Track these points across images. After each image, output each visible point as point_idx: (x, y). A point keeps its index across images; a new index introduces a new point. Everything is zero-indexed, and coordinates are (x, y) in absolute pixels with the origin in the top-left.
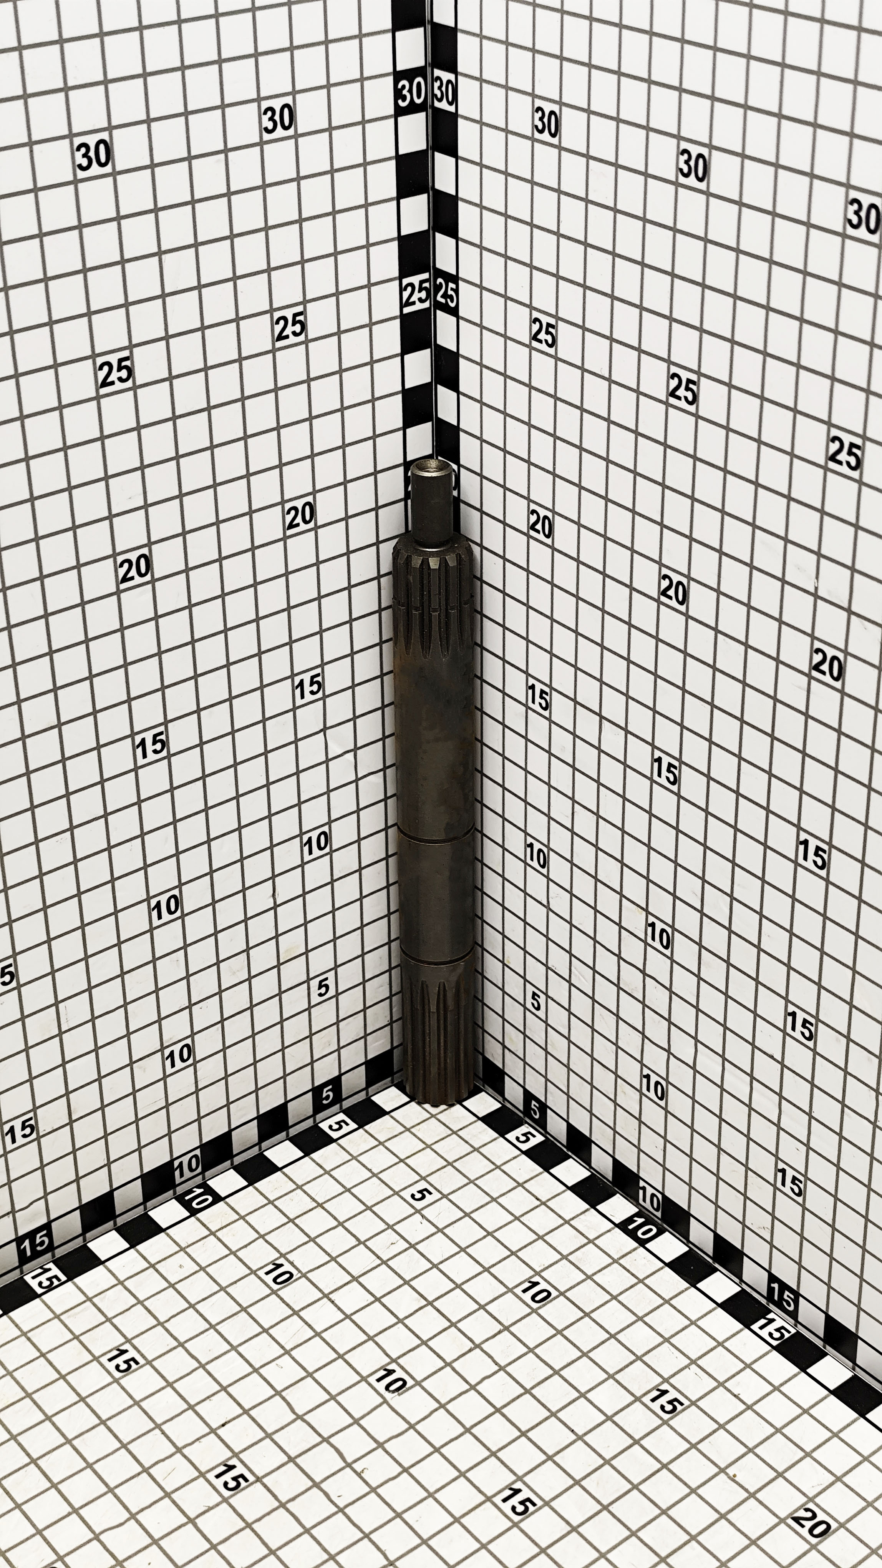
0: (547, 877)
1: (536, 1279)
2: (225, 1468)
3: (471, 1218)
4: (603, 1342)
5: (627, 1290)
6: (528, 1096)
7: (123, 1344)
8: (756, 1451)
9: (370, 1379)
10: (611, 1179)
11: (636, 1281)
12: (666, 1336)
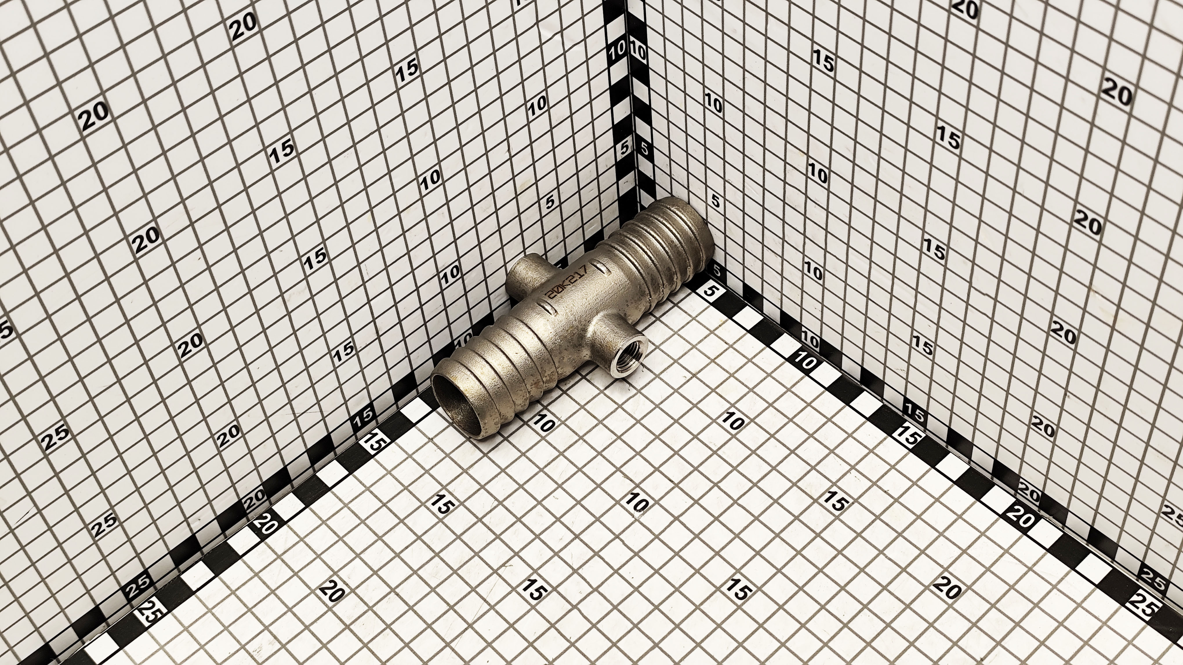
0: (723, 119)
1: (732, 410)
2: (529, 582)
3: (679, 364)
4: (785, 458)
5: (799, 413)
7: (441, 490)
8: (903, 534)
9: (622, 502)
10: (779, 323)
11: (805, 405)
12: (832, 448)
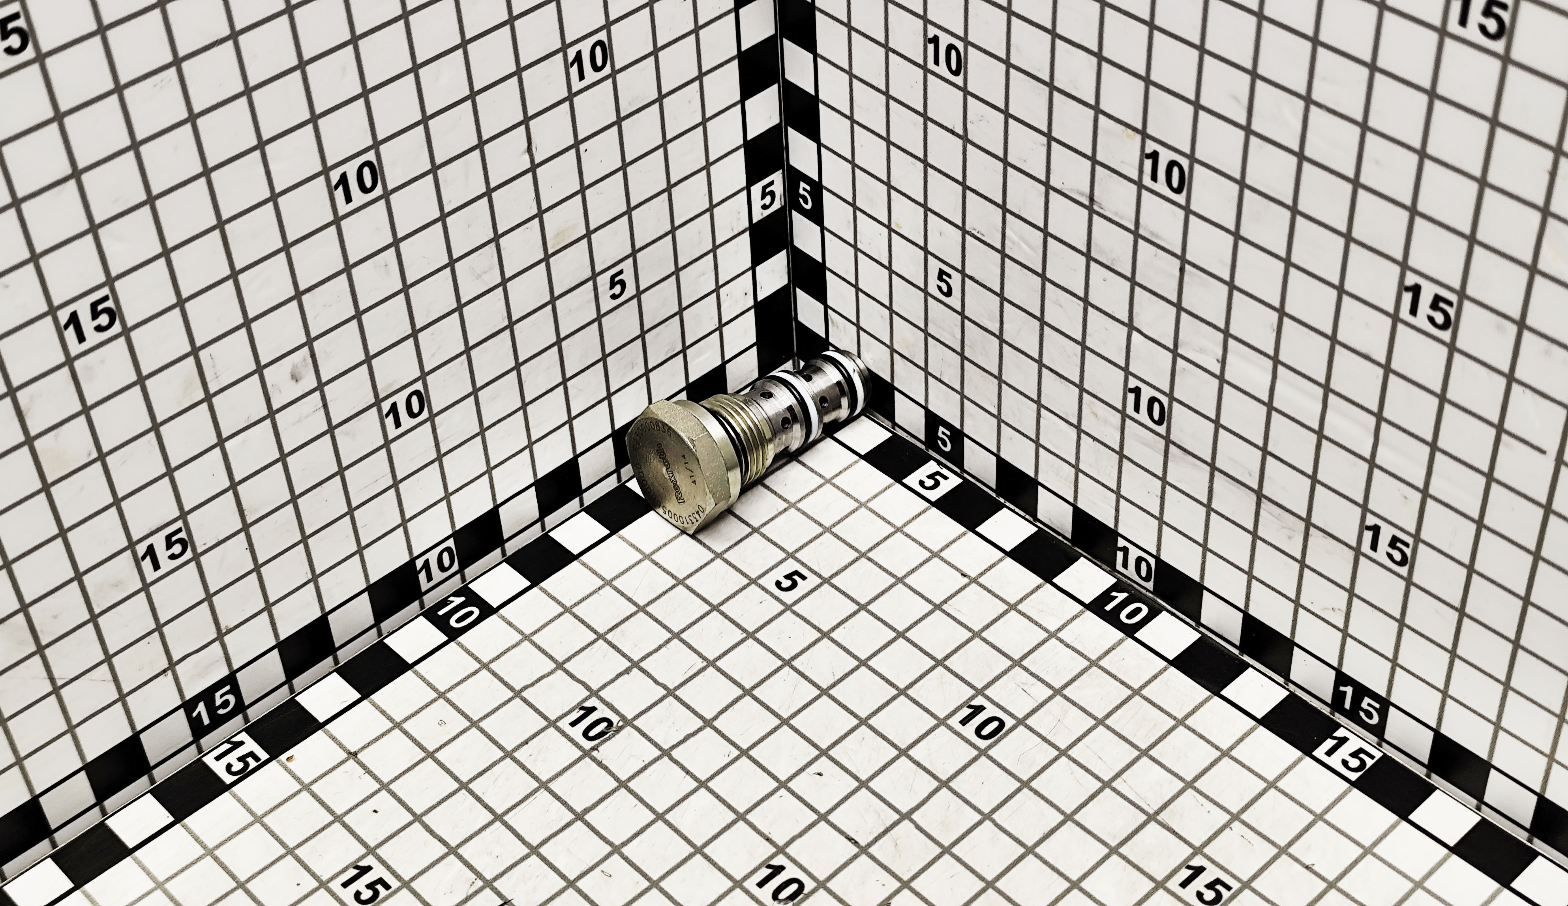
0: (965, 89)
1: (979, 701)
3: (869, 612)
4: (1092, 797)
5: (1118, 708)
6: (933, 421)
7: (363, 857)
9: (746, 884)
10: (1069, 536)
11: (1129, 692)
12: (1189, 778)
